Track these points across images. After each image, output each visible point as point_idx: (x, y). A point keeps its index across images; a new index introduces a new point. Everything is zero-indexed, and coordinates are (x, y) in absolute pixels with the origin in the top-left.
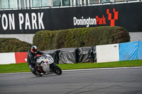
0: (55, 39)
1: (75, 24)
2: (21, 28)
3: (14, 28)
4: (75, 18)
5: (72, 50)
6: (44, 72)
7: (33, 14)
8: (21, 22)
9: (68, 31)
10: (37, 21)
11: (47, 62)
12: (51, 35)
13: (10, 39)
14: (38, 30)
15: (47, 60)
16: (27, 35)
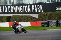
0: (48, 16)
1: (56, 10)
2: (33, 12)
3: (30, 12)
4: (56, 7)
5: (55, 21)
6: (19, 32)
7: (38, 6)
8: (33, 9)
9: (53, 13)
10: (40, 9)
11: (20, 28)
12: (46, 15)
13: (28, 16)
14: (40, 12)
15: (21, 27)
16: (35, 14)
